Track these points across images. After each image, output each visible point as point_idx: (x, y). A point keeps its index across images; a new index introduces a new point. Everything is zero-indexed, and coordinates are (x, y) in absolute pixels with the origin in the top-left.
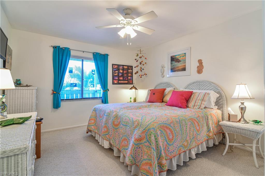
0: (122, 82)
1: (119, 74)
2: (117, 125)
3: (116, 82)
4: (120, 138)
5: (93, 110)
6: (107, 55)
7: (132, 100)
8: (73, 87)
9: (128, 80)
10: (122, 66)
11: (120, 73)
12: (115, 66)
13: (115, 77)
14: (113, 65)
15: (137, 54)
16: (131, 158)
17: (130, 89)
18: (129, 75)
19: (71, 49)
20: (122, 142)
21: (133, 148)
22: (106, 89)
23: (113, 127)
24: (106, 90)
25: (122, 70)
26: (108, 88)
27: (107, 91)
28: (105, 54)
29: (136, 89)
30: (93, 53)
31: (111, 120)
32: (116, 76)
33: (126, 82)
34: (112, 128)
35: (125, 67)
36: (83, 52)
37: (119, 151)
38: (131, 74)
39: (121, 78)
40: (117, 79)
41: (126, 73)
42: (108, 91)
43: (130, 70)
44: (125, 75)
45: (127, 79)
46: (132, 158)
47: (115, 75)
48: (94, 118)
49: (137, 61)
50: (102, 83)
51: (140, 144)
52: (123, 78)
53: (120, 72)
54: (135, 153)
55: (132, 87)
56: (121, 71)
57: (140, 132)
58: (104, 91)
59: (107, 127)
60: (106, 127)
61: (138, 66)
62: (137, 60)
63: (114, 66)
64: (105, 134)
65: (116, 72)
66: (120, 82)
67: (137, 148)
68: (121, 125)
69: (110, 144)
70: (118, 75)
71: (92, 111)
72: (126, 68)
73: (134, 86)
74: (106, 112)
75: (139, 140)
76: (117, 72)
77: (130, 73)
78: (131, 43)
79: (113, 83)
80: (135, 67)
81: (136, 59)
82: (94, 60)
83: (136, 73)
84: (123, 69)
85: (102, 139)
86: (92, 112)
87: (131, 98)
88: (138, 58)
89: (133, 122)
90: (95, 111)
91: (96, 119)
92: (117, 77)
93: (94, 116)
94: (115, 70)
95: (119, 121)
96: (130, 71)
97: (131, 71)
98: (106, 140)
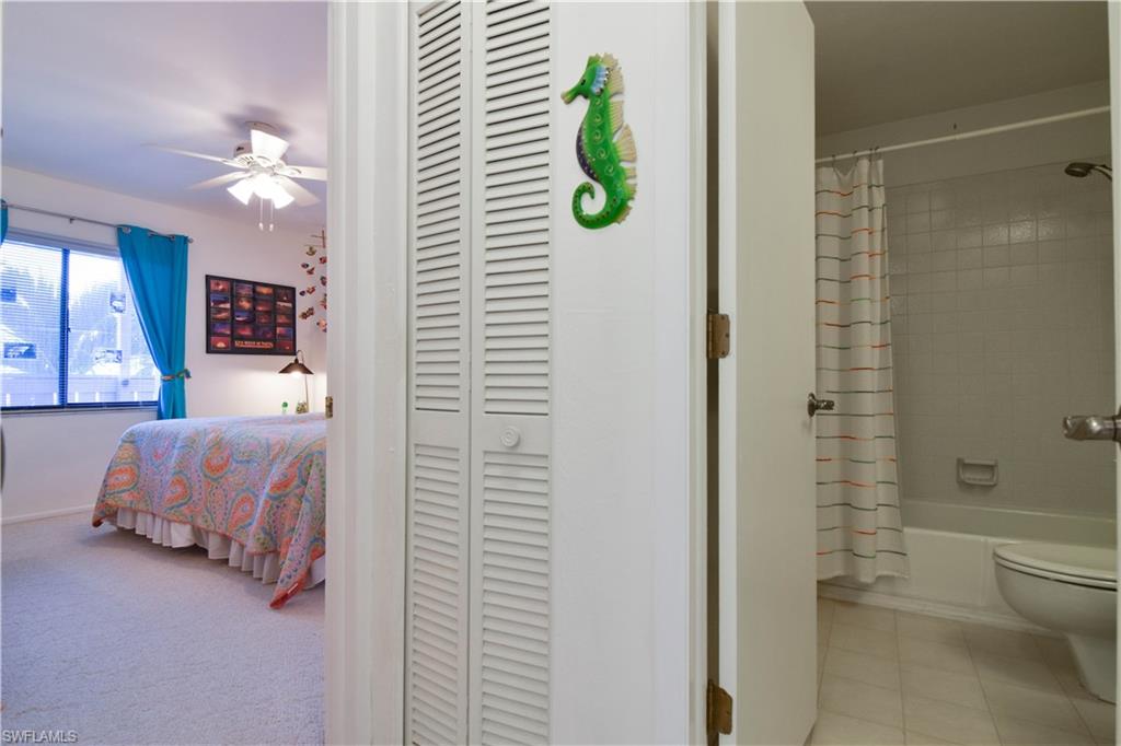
0: (248, 344)
1: (236, 314)
2: (220, 468)
3: (221, 345)
4: (230, 503)
5: (124, 441)
6: (185, 240)
7: (291, 411)
8: (18, 357)
9: (273, 340)
10: (251, 286)
11: (242, 310)
12: (218, 285)
13: (218, 325)
14: (208, 278)
15: (311, 249)
16: (262, 536)
17: (281, 372)
18: (282, 319)
19: (12, 206)
20: (236, 509)
21: (267, 510)
22: (177, 371)
23: (206, 476)
24: (178, 376)
25: (249, 302)
26: (188, 365)
27: (183, 378)
28: (173, 236)
29: (306, 371)
30: (120, 229)
31: (200, 456)
32: (223, 321)
33: (269, 345)
34: (203, 478)
35: (265, 290)
36: (67, 220)
37: (226, 540)
38: (288, 318)
39: (247, 332)
40: (228, 332)
41: (266, 312)
42: (188, 376)
43: (285, 301)
44: (263, 321)
45: (269, 336)
46: (266, 533)
47: (219, 316)
48: (126, 466)
49: (310, 272)
50: (160, 345)
51: (285, 496)
52: (253, 331)
53: (241, 307)
54: (274, 521)
55: (291, 364)
56: (246, 305)
57: (285, 465)
58: (169, 378)
59: (185, 481)
60: (180, 482)
61: (313, 289)
62: (310, 268)
63: (213, 282)
64: (175, 504)
65: (222, 306)
66: (237, 344)
67: (278, 507)
68: (234, 464)
69: (197, 531)
70: (233, 318)
71: (120, 443)
72: (267, 295)
73: (296, 360)
74: (181, 437)
75: (283, 485)
76: (228, 306)
77: (283, 314)
78: (271, 226)
79: (210, 349)
80: (302, 293)
81: (305, 266)
82: (123, 256)
83: (305, 316)
84: (255, 298)
85: (165, 522)
86: (121, 446)
87: (285, 405)
88: (313, 262)
89: (269, 447)
90: (132, 442)
91: (139, 467)
92: (228, 326)
93: (129, 460)
94: (220, 297)
95: (225, 455)
96: (282, 304)
97: (290, 305)
98: (181, 522)
